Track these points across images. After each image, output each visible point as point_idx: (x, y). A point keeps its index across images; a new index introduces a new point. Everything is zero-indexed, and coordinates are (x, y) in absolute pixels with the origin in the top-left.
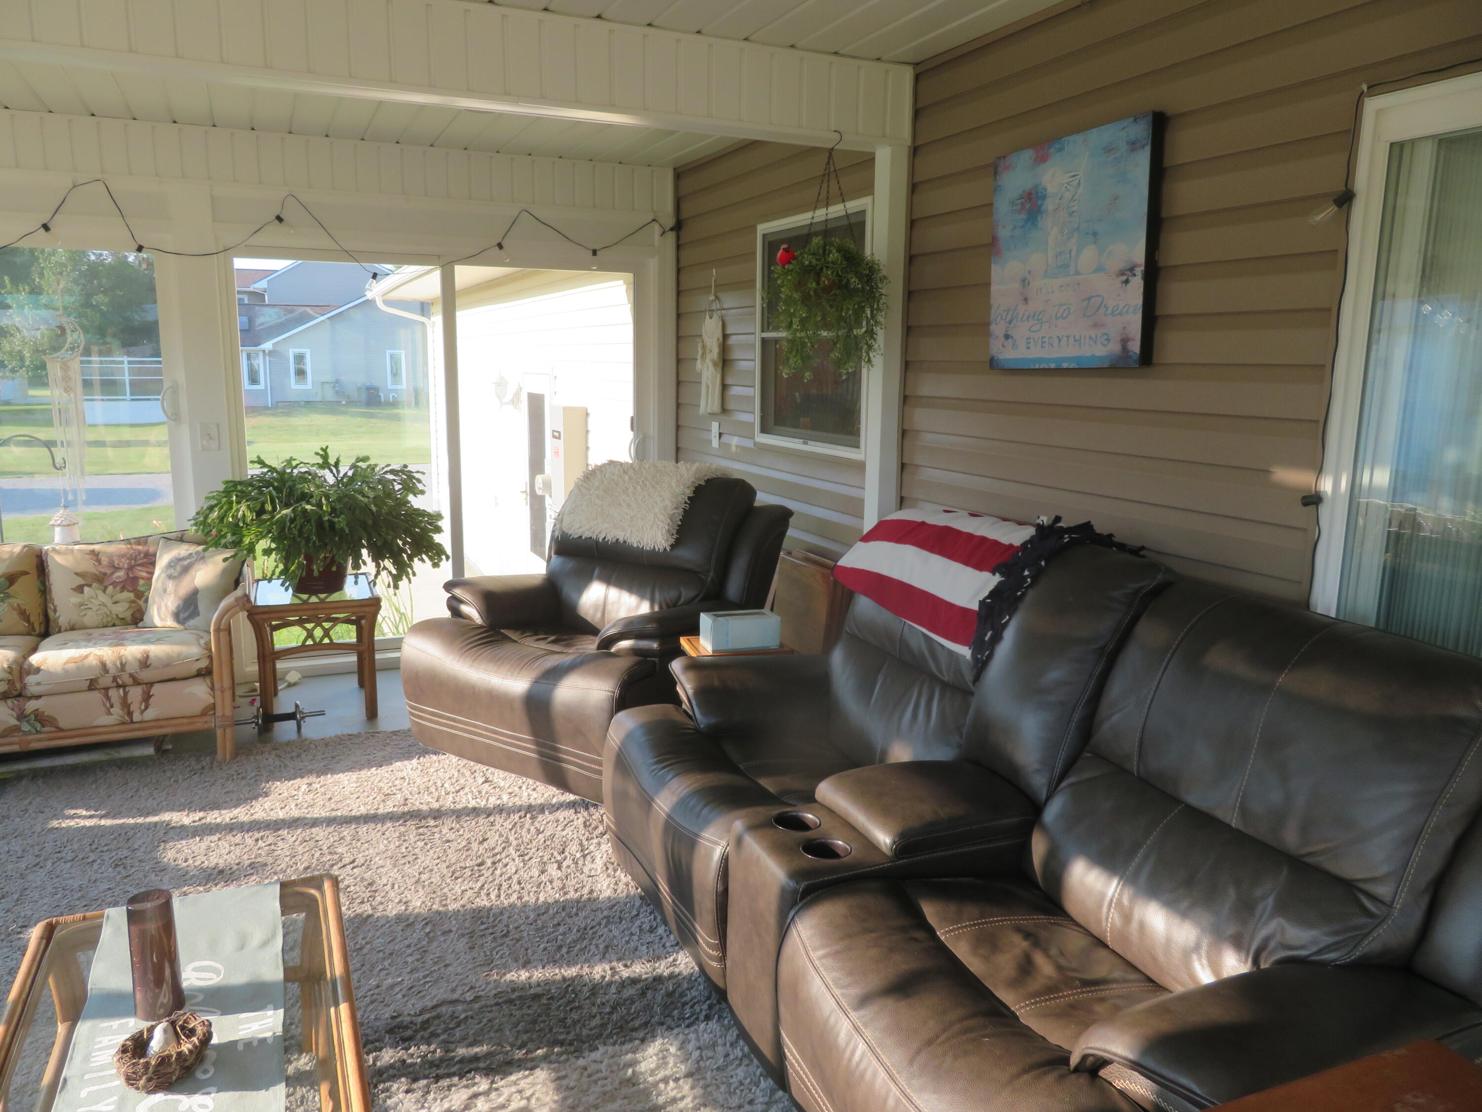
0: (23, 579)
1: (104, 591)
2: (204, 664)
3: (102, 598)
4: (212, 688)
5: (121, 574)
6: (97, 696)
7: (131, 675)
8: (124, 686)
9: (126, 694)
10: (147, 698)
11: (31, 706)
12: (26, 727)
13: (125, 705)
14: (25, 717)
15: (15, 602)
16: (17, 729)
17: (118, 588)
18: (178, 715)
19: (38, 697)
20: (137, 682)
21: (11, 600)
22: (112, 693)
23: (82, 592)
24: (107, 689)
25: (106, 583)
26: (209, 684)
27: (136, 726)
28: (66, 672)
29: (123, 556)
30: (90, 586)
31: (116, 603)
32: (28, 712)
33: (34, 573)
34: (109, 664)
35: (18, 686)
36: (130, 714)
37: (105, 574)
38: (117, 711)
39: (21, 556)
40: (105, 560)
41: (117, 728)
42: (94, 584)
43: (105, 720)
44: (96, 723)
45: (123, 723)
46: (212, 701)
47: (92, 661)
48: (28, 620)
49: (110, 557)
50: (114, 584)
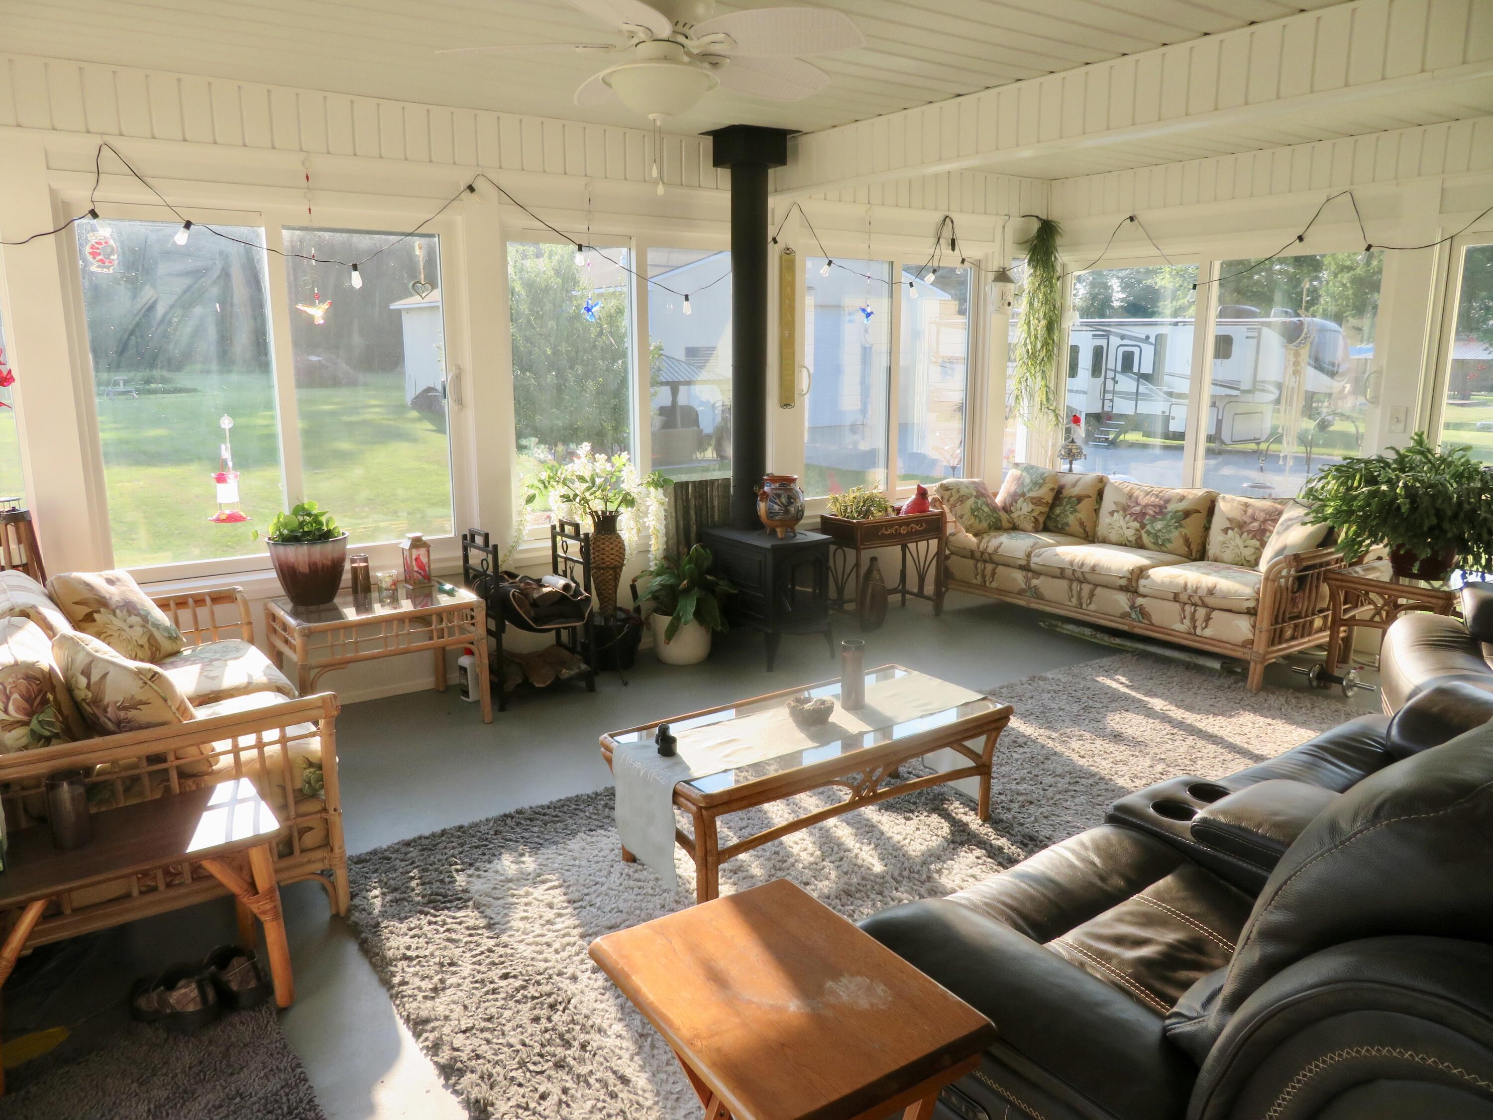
0: (1195, 516)
1: (1241, 536)
2: (1251, 604)
3: (1239, 541)
4: (1254, 627)
5: (1256, 524)
6: (1177, 606)
7: (1200, 598)
8: (1195, 605)
9: (1195, 611)
10: (1208, 619)
11: (1140, 601)
12: (1134, 616)
13: (1193, 620)
14: (1135, 608)
15: (1184, 531)
16: (1129, 615)
17: (1250, 536)
18: (1226, 640)
19: (1144, 596)
20: (1205, 605)
21: (1181, 529)
22: (1187, 608)
23: (1226, 534)
24: (1185, 604)
25: (1244, 530)
26: (1252, 622)
27: (1197, 638)
28: (1163, 583)
29: (1262, 510)
30: (1232, 529)
31: (1246, 547)
32: (1137, 604)
33: (1204, 513)
34: (1189, 585)
35: (1134, 584)
36: (1195, 627)
37: (1246, 522)
38: (1187, 622)
39: (1202, 499)
40: (1250, 511)
41: (1186, 636)
42: (1236, 529)
43: (1179, 627)
44: (1173, 628)
45: (1190, 633)
46: (1251, 636)
47: (1181, 581)
48: (1189, 547)
49: (1255, 508)
50: (1249, 532)
